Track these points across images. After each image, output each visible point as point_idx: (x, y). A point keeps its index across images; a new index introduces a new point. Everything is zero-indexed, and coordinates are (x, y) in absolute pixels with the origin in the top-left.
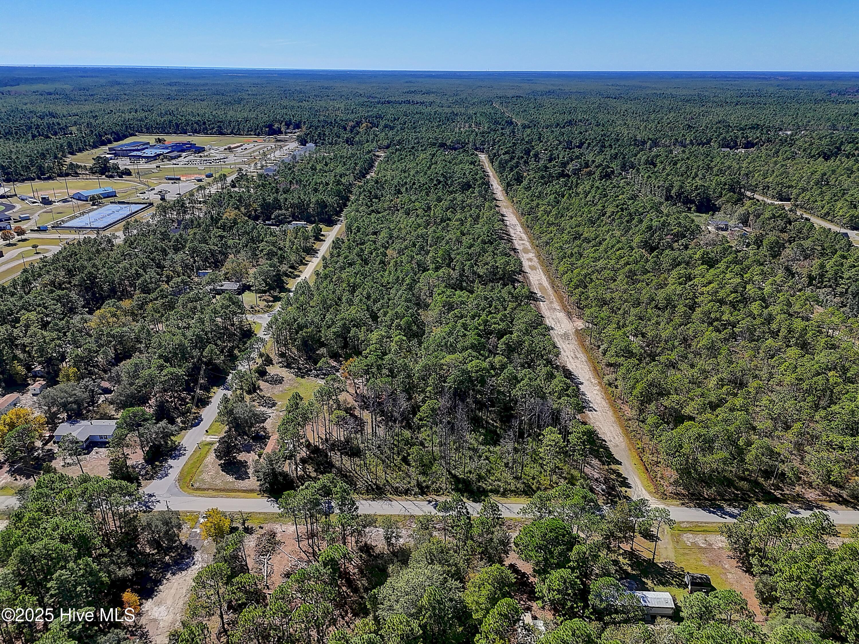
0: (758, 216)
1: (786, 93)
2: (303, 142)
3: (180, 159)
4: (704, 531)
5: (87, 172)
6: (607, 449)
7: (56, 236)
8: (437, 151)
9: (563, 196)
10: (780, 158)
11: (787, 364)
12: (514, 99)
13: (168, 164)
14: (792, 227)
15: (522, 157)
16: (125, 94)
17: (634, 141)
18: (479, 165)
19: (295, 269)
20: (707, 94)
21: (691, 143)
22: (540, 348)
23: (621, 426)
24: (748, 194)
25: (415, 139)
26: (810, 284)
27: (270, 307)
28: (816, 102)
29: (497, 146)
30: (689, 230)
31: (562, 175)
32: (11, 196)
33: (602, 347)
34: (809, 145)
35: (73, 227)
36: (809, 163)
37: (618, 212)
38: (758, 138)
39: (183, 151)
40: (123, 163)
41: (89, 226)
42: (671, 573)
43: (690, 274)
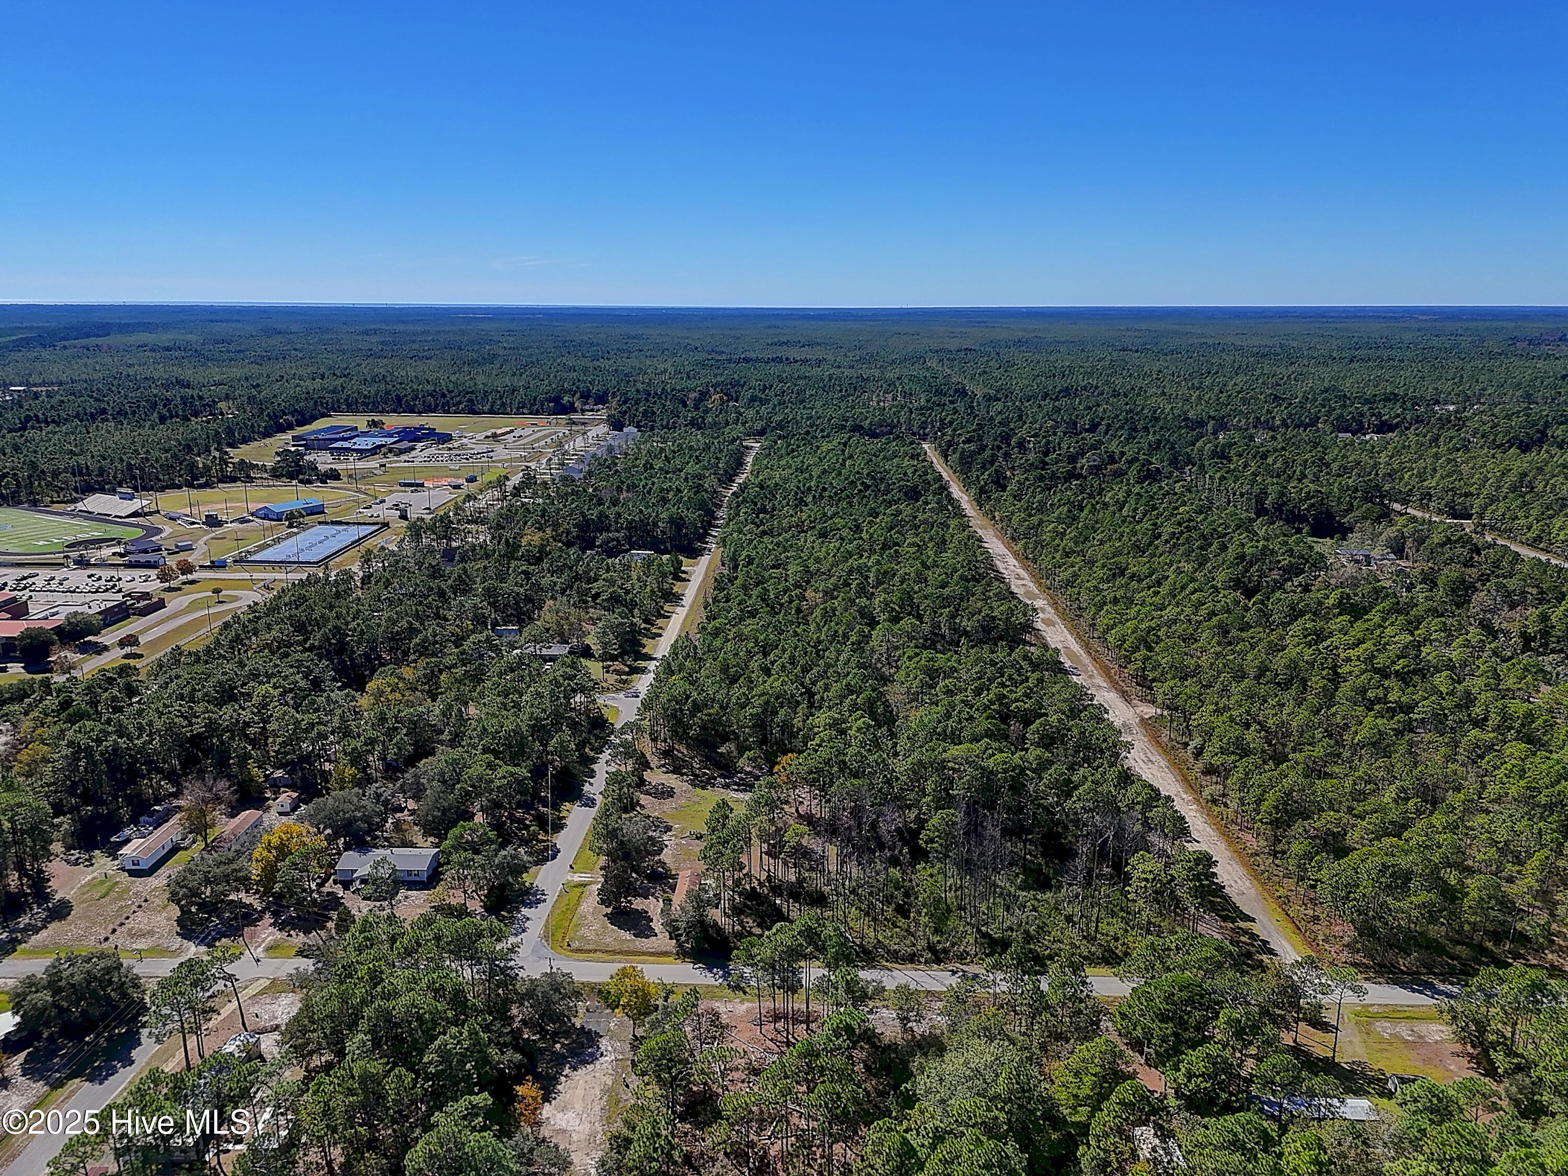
0: (1420, 541)
1: (1435, 342)
2: (617, 425)
3: (413, 453)
4: (1407, 1018)
5: (265, 475)
6: (1226, 898)
7: (247, 576)
8: (850, 438)
9: (1081, 509)
10: (1443, 449)
11: (1509, 766)
12: (962, 354)
13: (397, 462)
14: (1482, 559)
15: (999, 448)
16: (295, 350)
17: (1184, 420)
18: (924, 460)
19: (653, 625)
20: (1295, 344)
21: (1284, 423)
22: (1098, 739)
23: (1244, 864)
24: (1397, 506)
25: (808, 419)
26: (1526, 648)
27: (625, 682)
28: (1491, 356)
29: (949, 431)
30: (1307, 561)
31: (1072, 475)
32: (151, 514)
33: (1192, 744)
34: (1492, 428)
35: (269, 562)
36: (1493, 457)
37: (1182, 533)
38: (1398, 416)
39: (418, 439)
40: (323, 461)
41: (295, 559)
42: (1364, 1075)
43: (1322, 630)
